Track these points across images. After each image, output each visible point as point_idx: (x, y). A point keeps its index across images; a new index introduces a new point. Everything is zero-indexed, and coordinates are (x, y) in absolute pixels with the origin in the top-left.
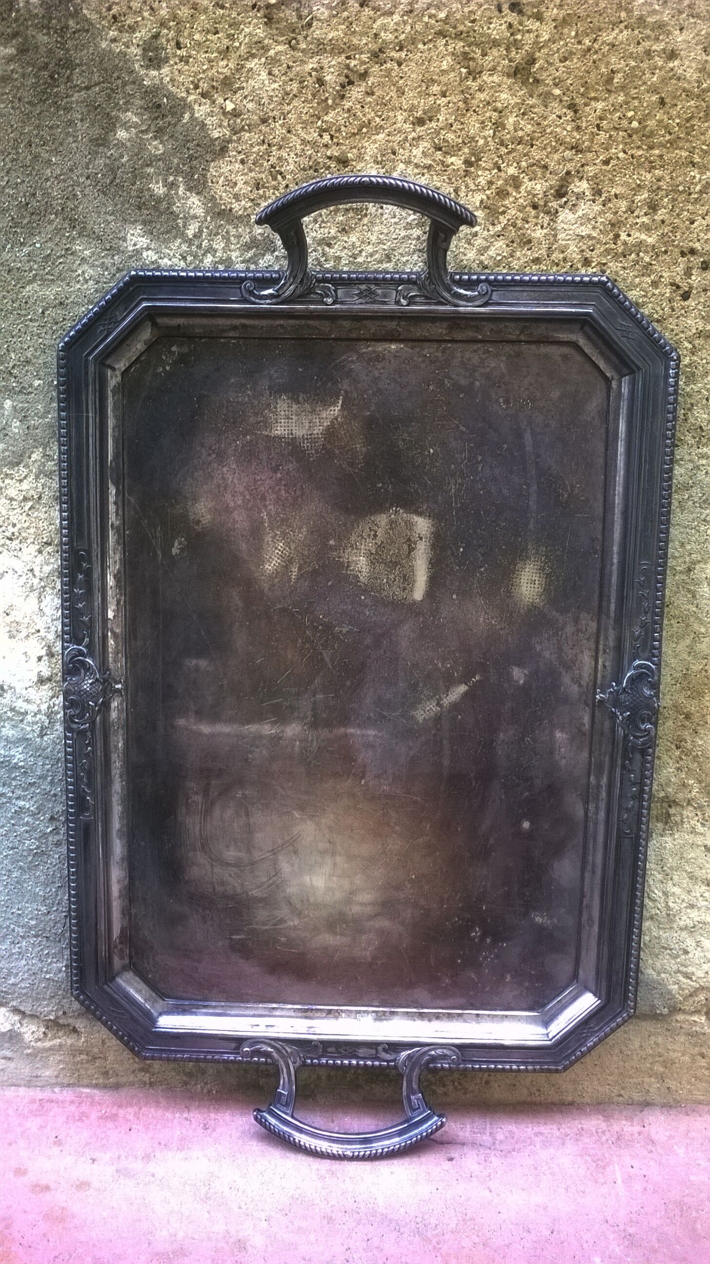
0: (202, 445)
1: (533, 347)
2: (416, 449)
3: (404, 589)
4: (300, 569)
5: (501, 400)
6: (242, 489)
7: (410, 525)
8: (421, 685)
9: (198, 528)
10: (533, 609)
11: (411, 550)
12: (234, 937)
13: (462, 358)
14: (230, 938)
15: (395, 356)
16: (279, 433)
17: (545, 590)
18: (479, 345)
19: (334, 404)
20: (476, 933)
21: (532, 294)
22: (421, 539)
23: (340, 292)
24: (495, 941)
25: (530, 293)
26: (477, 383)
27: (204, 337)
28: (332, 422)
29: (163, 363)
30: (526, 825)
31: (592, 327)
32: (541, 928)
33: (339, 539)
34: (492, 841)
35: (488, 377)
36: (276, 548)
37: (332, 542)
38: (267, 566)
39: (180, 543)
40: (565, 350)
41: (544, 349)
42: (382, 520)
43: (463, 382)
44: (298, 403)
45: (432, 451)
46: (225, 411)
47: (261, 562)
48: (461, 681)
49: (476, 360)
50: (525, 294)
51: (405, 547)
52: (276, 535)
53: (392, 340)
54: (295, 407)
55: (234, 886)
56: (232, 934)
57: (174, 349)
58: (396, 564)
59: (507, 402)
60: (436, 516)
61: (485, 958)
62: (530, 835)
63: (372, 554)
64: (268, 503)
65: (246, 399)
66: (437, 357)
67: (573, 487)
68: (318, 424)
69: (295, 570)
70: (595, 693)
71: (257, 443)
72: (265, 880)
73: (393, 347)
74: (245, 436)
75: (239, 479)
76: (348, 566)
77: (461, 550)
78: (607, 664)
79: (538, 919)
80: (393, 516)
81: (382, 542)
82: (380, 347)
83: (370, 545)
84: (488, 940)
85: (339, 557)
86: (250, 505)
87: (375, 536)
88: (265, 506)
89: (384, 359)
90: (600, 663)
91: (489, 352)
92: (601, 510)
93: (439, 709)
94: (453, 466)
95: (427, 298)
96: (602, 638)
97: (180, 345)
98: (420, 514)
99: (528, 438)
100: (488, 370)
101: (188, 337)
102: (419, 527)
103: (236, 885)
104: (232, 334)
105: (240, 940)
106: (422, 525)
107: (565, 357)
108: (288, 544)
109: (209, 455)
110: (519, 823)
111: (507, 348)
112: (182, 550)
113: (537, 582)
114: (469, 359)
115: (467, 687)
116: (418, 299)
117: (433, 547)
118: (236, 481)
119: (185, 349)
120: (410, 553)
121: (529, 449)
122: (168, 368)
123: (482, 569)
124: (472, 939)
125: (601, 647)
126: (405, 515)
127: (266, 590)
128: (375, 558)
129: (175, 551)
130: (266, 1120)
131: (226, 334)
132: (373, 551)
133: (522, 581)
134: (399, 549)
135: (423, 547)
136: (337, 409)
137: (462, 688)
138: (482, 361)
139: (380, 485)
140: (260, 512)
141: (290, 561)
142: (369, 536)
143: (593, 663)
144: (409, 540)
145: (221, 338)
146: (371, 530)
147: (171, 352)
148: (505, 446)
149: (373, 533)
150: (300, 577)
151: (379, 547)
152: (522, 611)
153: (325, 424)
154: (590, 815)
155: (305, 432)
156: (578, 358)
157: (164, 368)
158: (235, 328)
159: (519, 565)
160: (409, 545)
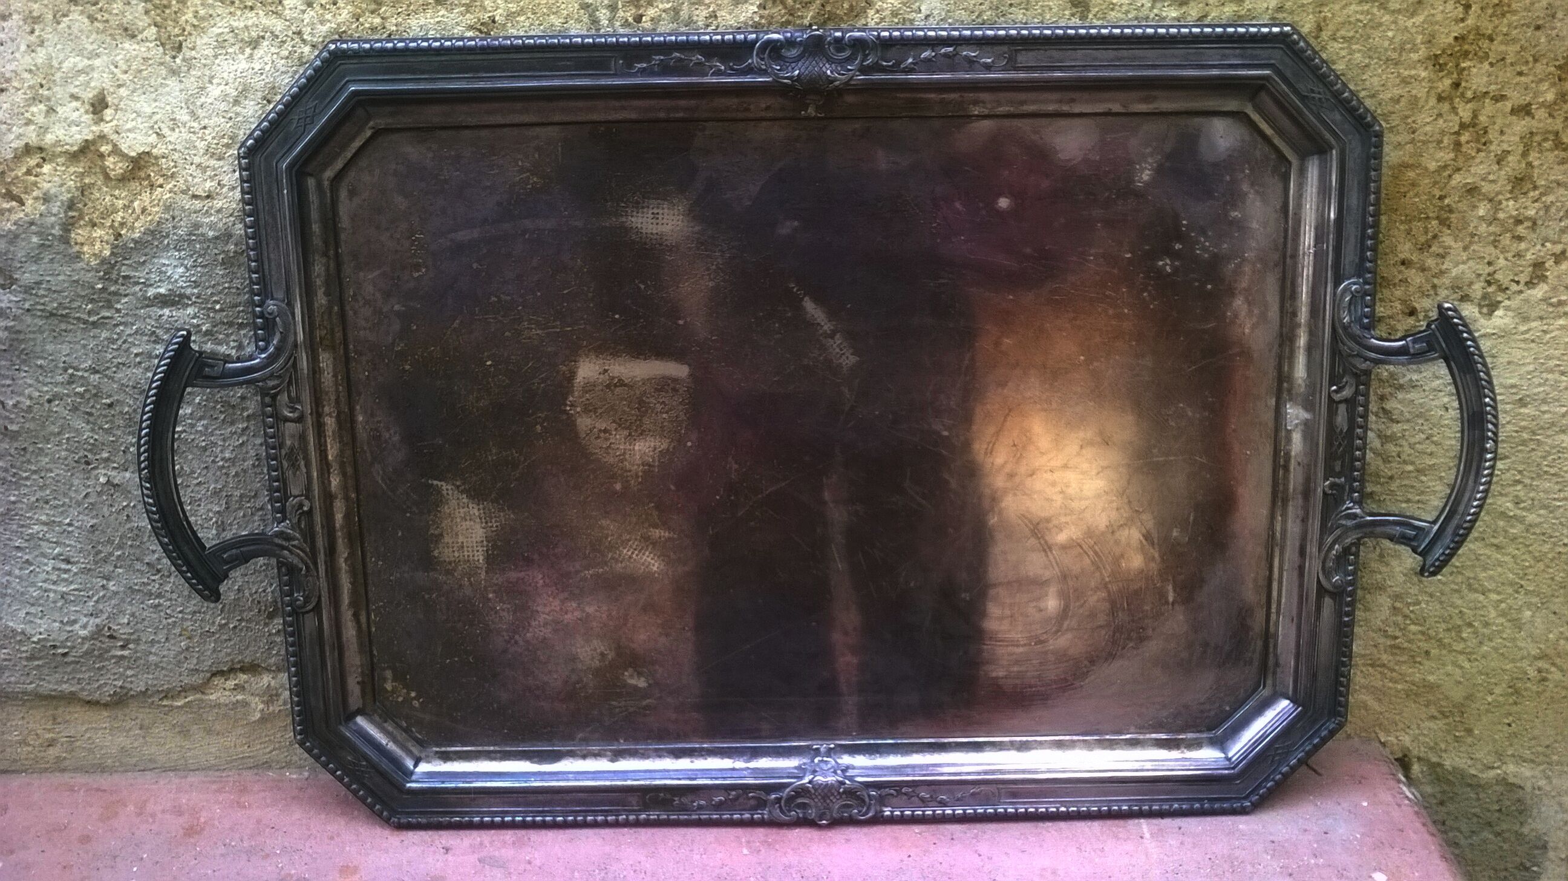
0: (505, 651)
1: (343, 236)
2: (488, 383)
3: (675, 390)
4: (656, 526)
5: (416, 275)
6: (557, 603)
7: (590, 386)
8: (805, 362)
9: (611, 655)
10: (695, 213)
11: (621, 383)
12: (1171, 599)
13: (365, 329)
14: (1173, 604)
15: (372, 415)
16: (481, 558)
17: (665, 200)
18: (348, 308)
19: (439, 491)
20: (1166, 264)
21: (271, 246)
22: (606, 371)
23: (295, 492)
24: (1180, 237)
25: (271, 249)
26: (397, 307)
27: (371, 651)
28: (462, 492)
29: (407, 700)
30: (1003, 203)
31: (307, 162)
32: (1159, 170)
33: (614, 477)
34: (1028, 250)
35: (387, 295)
36: (630, 557)
37: (618, 487)
38: (655, 569)
39: (631, 676)
40: (343, 194)
41: (345, 222)
42: (584, 423)
43: (397, 326)
44: (441, 535)
45: (489, 363)
46: (460, 625)
47: (649, 576)
48: (799, 308)
49: (366, 311)
50: (272, 256)
51: (618, 390)
52: (612, 558)
53: (353, 421)
54: (447, 539)
55: (1098, 601)
56: (1167, 602)
57: (389, 686)
58: (641, 402)
59: (417, 267)
60: (574, 351)
61: (1204, 249)
62: (1016, 195)
63: (630, 434)
64: (572, 569)
65: (443, 599)
66: (368, 362)
67: (522, 170)
68: (466, 509)
69: (657, 533)
70: (808, 118)
71: (496, 585)
72: (1088, 561)
73: (361, 418)
74: (489, 599)
75: (545, 605)
76: (650, 465)
77: (617, 316)
78: (764, 106)
79: (1146, 176)
80: (579, 409)
81: (614, 422)
82: (362, 434)
83: (618, 438)
84: (1178, 246)
85: (637, 476)
86: (577, 591)
87: (605, 431)
88: (577, 572)
89: (376, 429)
90: (763, 114)
91: (355, 295)
92: (550, 128)
93: (838, 336)
94: (507, 334)
95: (290, 383)
96: (725, 115)
97: (385, 680)
98: (573, 374)
99: (463, 236)
100: (378, 295)
101: (373, 670)
102: (590, 374)
103: (1095, 598)
104: (363, 619)
105: (1175, 591)
106: (587, 370)
107: (352, 193)
108: (625, 543)
109: (516, 642)
110: (1000, 213)
111: (348, 269)
112: (640, 674)
113: (655, 211)
114: (366, 320)
115: (806, 299)
116: (293, 394)
117: (615, 354)
118: (547, 610)
119: (389, 674)
120: (625, 385)
121: (475, 234)
122: (413, 694)
123: (642, 287)
124: (1176, 270)
125: (740, 115)
126: (576, 394)
127: (686, 569)
128: (635, 430)
129: (642, 683)
130: (1438, 559)
131: (364, 626)
132: (626, 432)
133: (655, 231)
134: (622, 399)
135: (617, 367)
136: (444, 488)
137: (809, 305)
138: (367, 303)
139: (538, 427)
140: (585, 579)
141: (646, 539)
142: (607, 439)
143: (764, 123)
144: (608, 386)
145: (370, 632)
146: (598, 437)
147: (393, 692)
148: (475, 266)
149: (602, 435)
150: (665, 525)
151: (620, 425)
152: (697, 228)
153: (465, 500)
154: (986, 112)
155: (478, 526)
156: (352, 174)
157: (414, 698)
158: (356, 616)
159: (634, 237)
160: (616, 386)
